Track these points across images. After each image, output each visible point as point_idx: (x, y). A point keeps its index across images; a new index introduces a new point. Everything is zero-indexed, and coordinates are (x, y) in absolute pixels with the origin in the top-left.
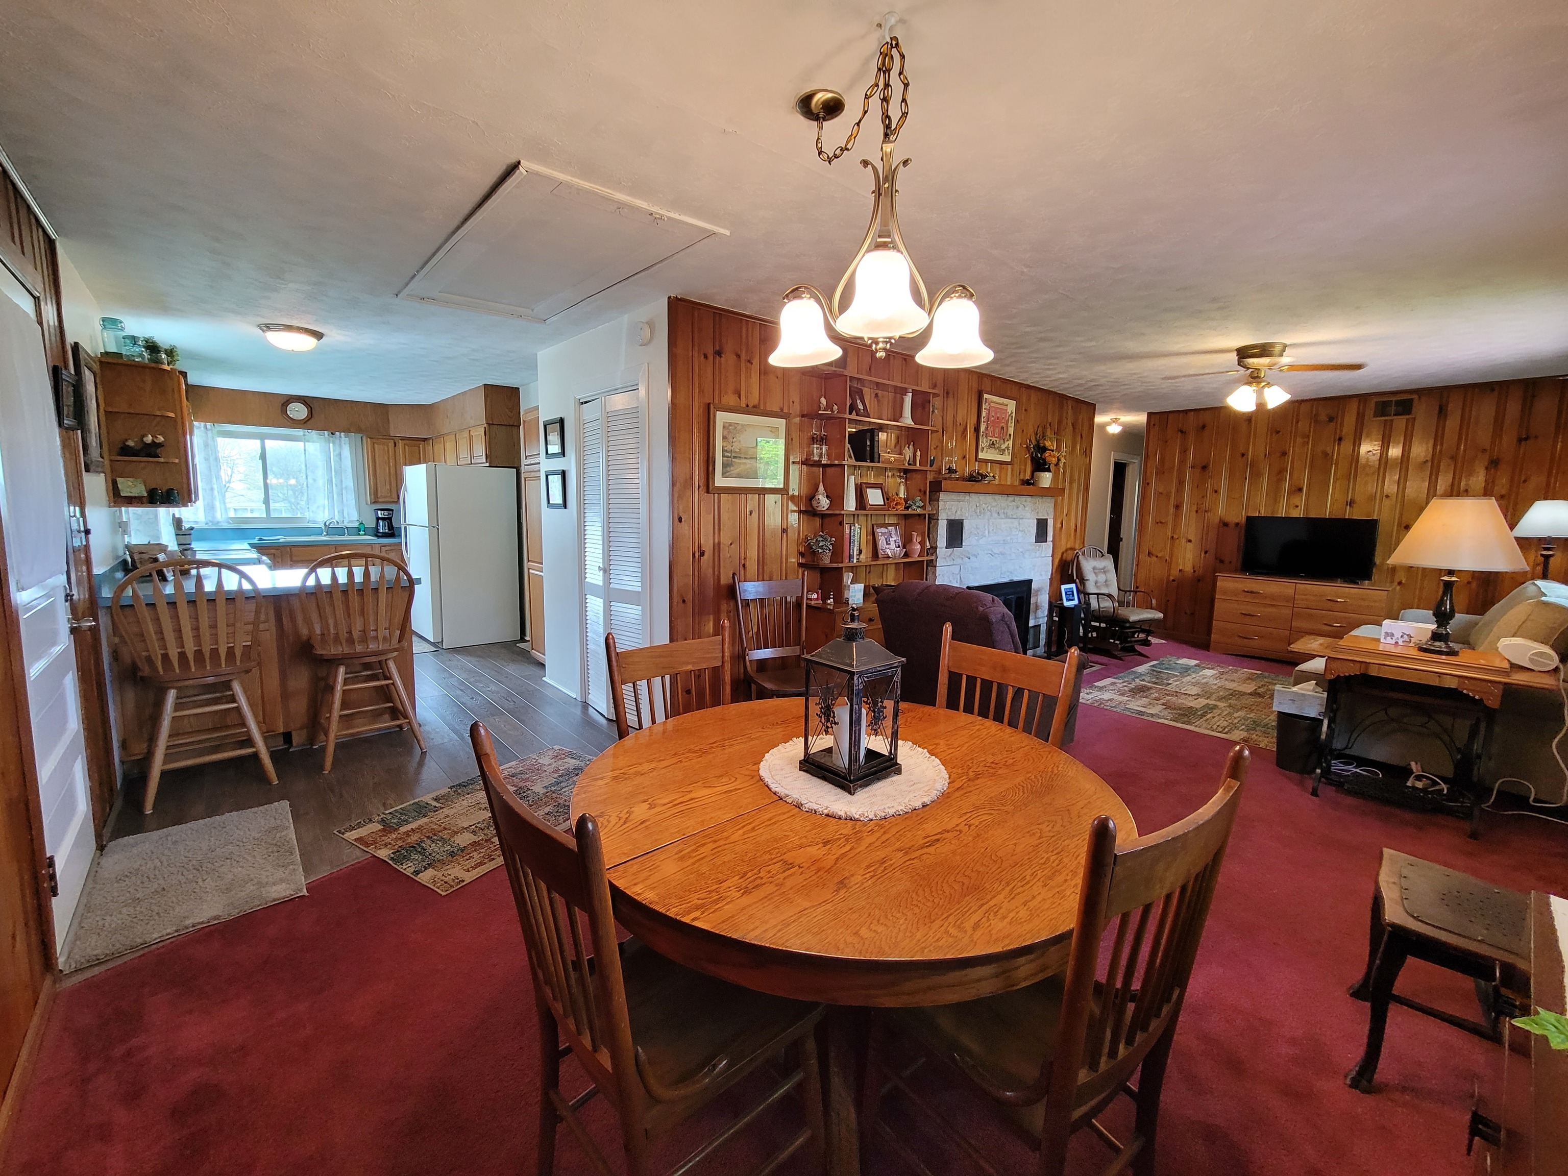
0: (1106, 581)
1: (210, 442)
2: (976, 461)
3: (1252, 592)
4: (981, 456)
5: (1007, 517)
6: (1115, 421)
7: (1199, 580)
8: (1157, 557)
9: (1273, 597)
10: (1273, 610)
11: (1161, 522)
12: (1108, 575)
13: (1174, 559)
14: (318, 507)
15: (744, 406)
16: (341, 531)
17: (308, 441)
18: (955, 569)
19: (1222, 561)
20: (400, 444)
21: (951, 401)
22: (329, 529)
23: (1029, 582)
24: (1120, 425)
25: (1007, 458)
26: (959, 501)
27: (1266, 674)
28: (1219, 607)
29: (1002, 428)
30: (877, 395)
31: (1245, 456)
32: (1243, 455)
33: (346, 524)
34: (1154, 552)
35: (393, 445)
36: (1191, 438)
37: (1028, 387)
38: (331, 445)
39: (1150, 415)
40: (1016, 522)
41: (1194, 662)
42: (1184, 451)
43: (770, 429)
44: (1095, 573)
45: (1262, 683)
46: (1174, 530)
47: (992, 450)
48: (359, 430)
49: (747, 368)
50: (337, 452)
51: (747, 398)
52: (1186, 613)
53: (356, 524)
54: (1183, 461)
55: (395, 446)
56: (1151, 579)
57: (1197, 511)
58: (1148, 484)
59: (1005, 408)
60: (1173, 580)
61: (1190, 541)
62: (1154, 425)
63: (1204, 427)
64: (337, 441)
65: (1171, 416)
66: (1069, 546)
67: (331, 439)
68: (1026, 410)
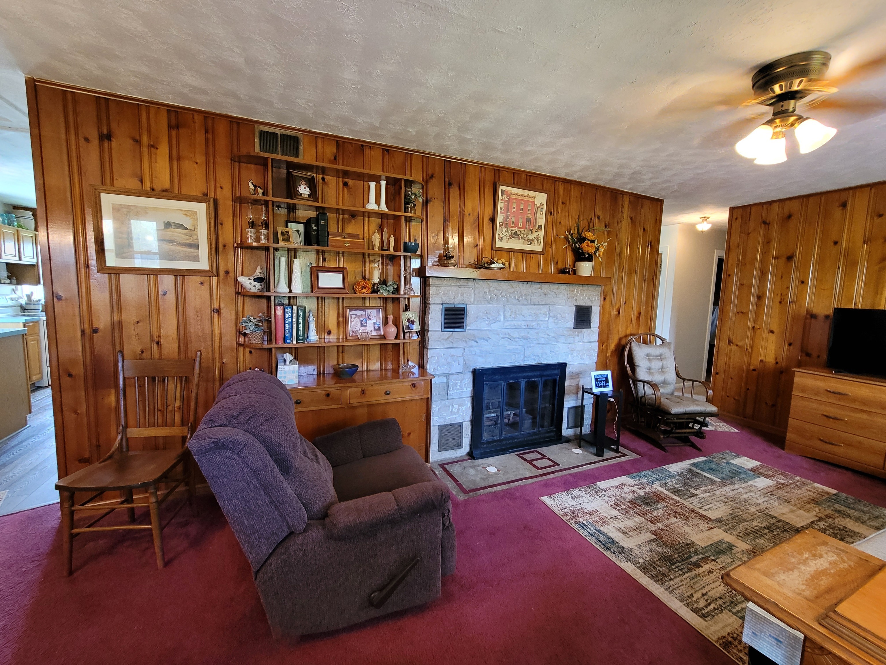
0: (662, 368)
2: (492, 249)
3: (840, 394)
4: (498, 244)
5: (531, 303)
6: (705, 219)
7: (782, 372)
8: (737, 345)
9: (864, 402)
10: (865, 416)
11: (742, 312)
12: (665, 362)
13: (755, 349)
15: (149, 189)
18: (459, 352)
19: (808, 355)
21: (455, 192)
23: (563, 367)
24: (710, 223)
25: (538, 247)
26: (459, 287)
27: (844, 495)
28: (796, 404)
29: (529, 219)
30: (346, 184)
31: (839, 244)
32: (836, 243)
34: (734, 340)
36: (775, 229)
37: (565, 181)
39: (732, 210)
40: (545, 309)
41: (752, 463)
42: (768, 242)
43: (183, 212)
44: (649, 360)
45: (829, 512)
46: (755, 321)
47: (516, 240)
49: (150, 153)
51: (152, 182)
52: (766, 403)
54: (765, 253)
56: (731, 366)
57: (780, 302)
58: (729, 275)
59: (532, 200)
60: (754, 370)
61: (772, 332)
62: (736, 219)
63: (790, 217)
65: (754, 209)
66: (629, 332)
68: (563, 203)
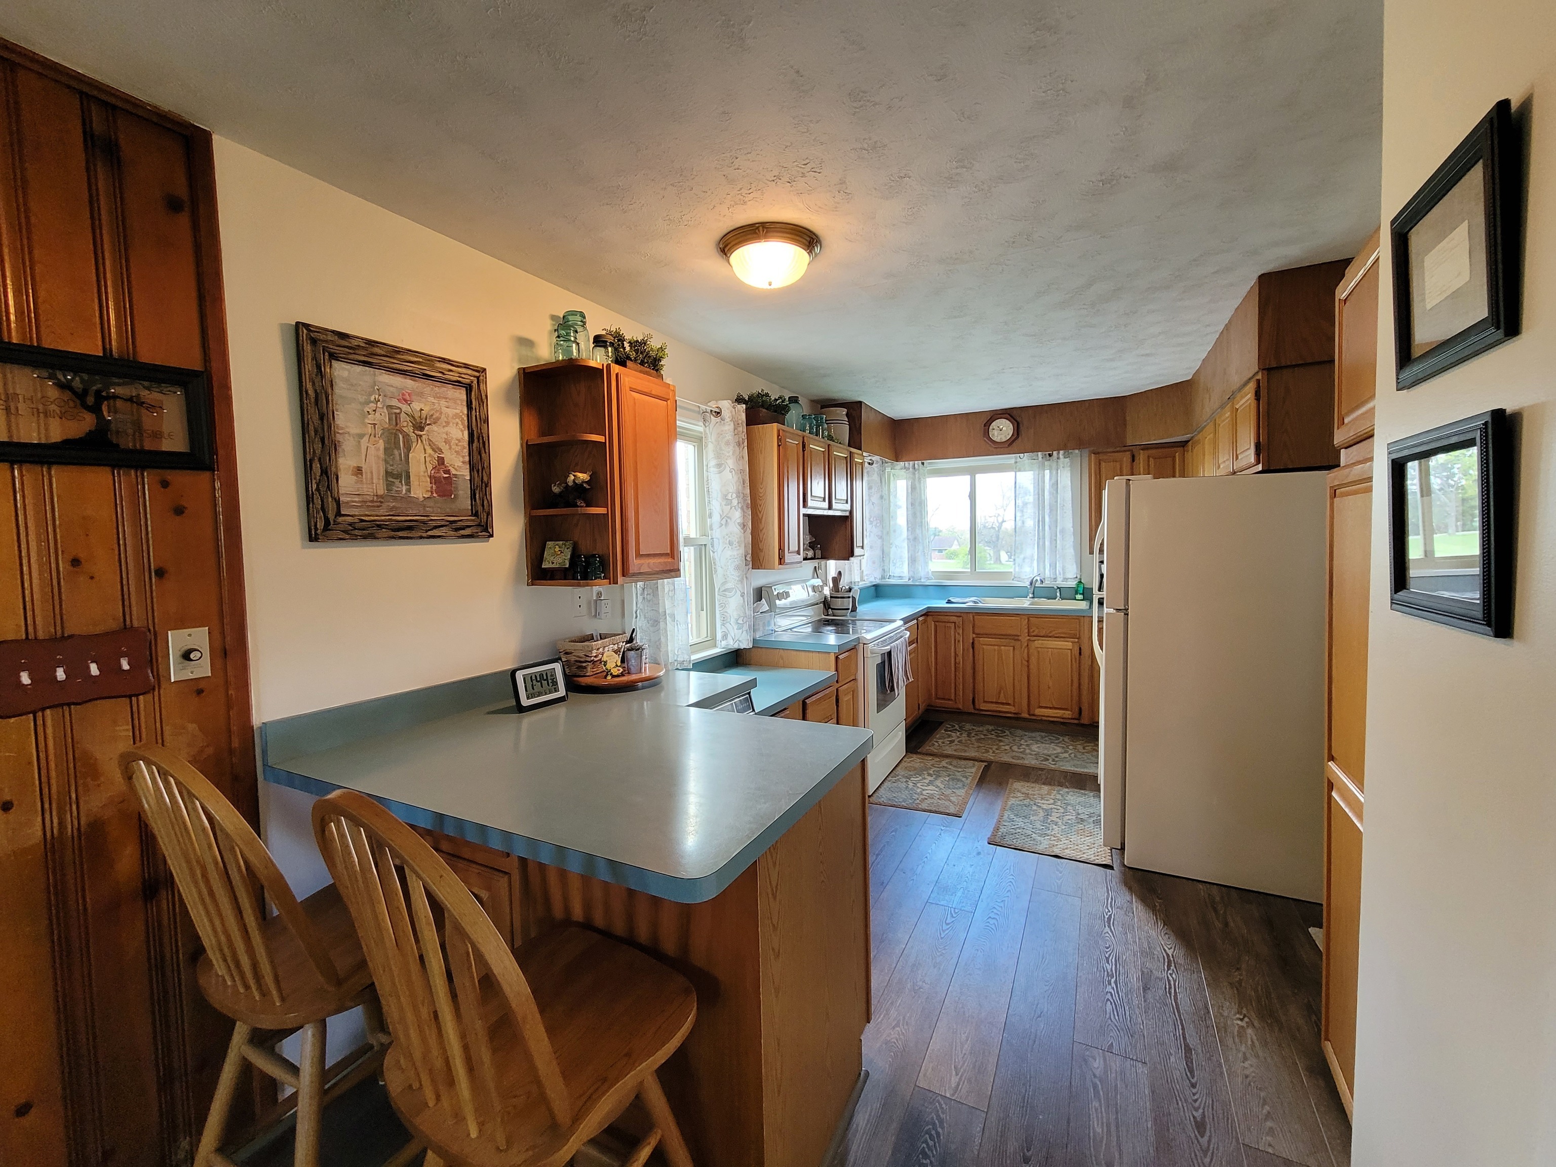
1: (917, 485)
14: (1024, 559)
16: (1051, 593)
17: (1020, 471)
20: (1142, 457)
22: (1037, 590)
33: (1060, 583)
35: (1130, 460)
38: (1047, 472)
48: (1080, 444)
50: (1053, 481)
53: (1073, 584)
55: (1133, 461)
64: (1054, 465)
67: (1046, 463)
